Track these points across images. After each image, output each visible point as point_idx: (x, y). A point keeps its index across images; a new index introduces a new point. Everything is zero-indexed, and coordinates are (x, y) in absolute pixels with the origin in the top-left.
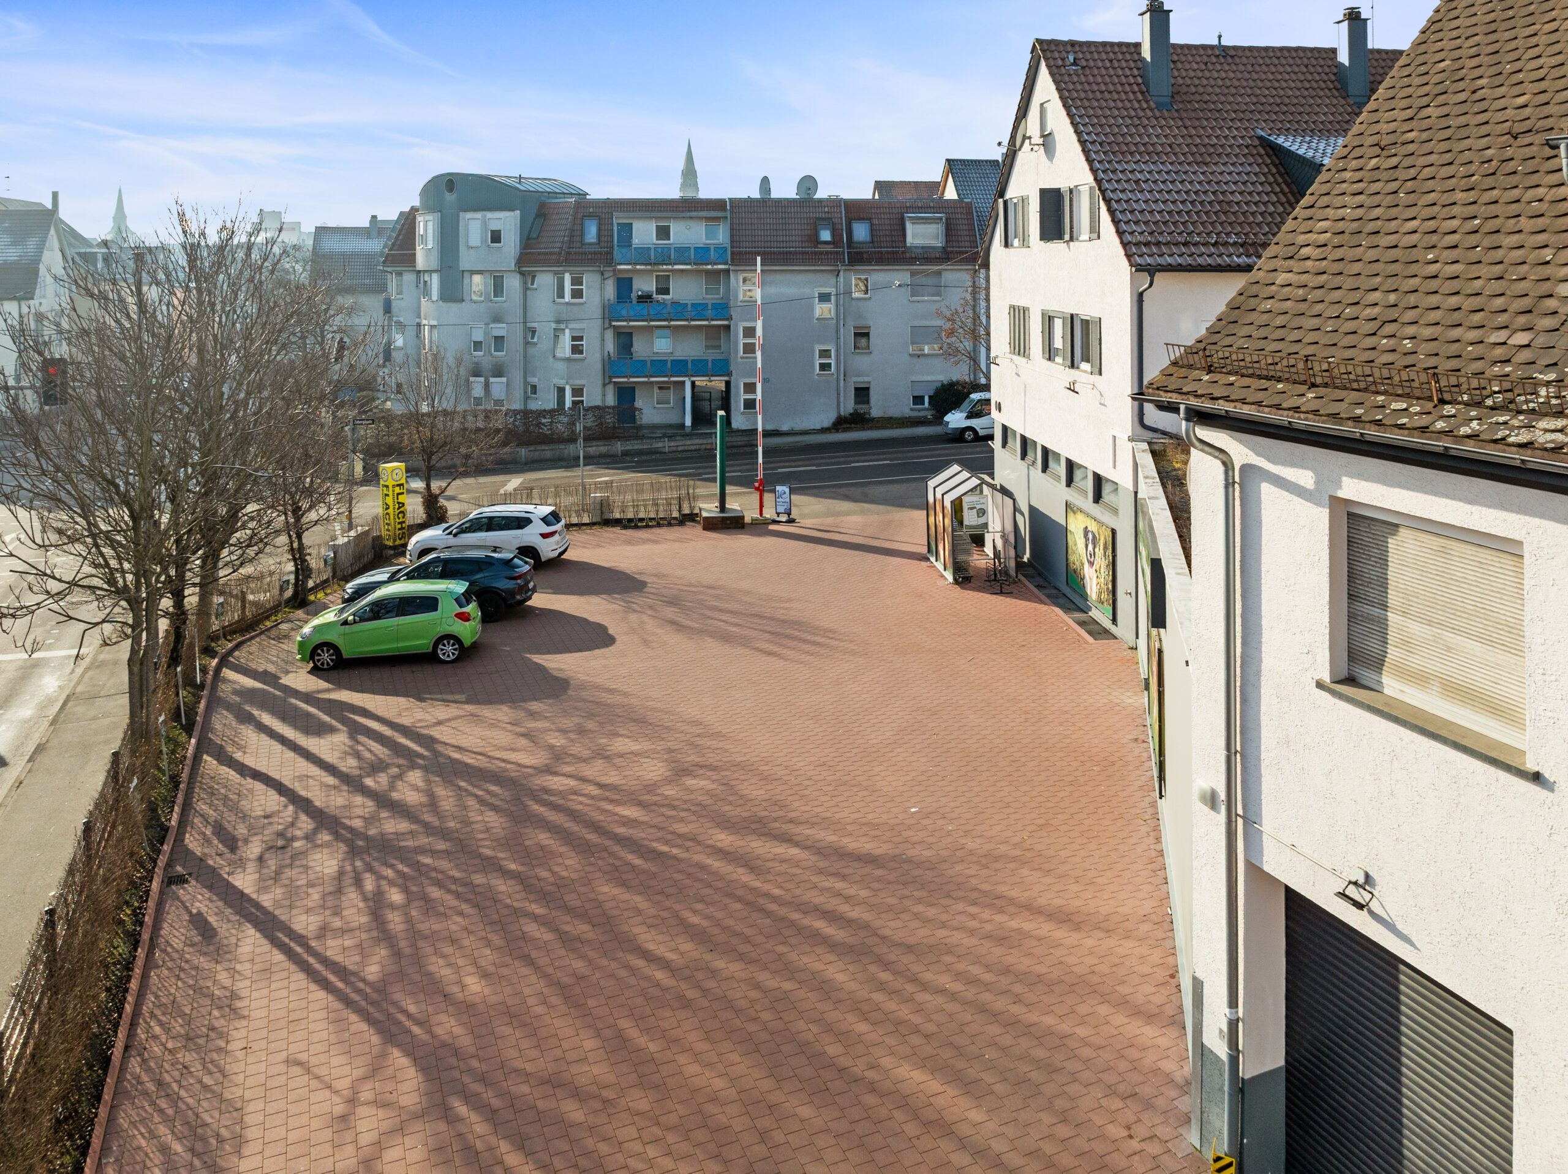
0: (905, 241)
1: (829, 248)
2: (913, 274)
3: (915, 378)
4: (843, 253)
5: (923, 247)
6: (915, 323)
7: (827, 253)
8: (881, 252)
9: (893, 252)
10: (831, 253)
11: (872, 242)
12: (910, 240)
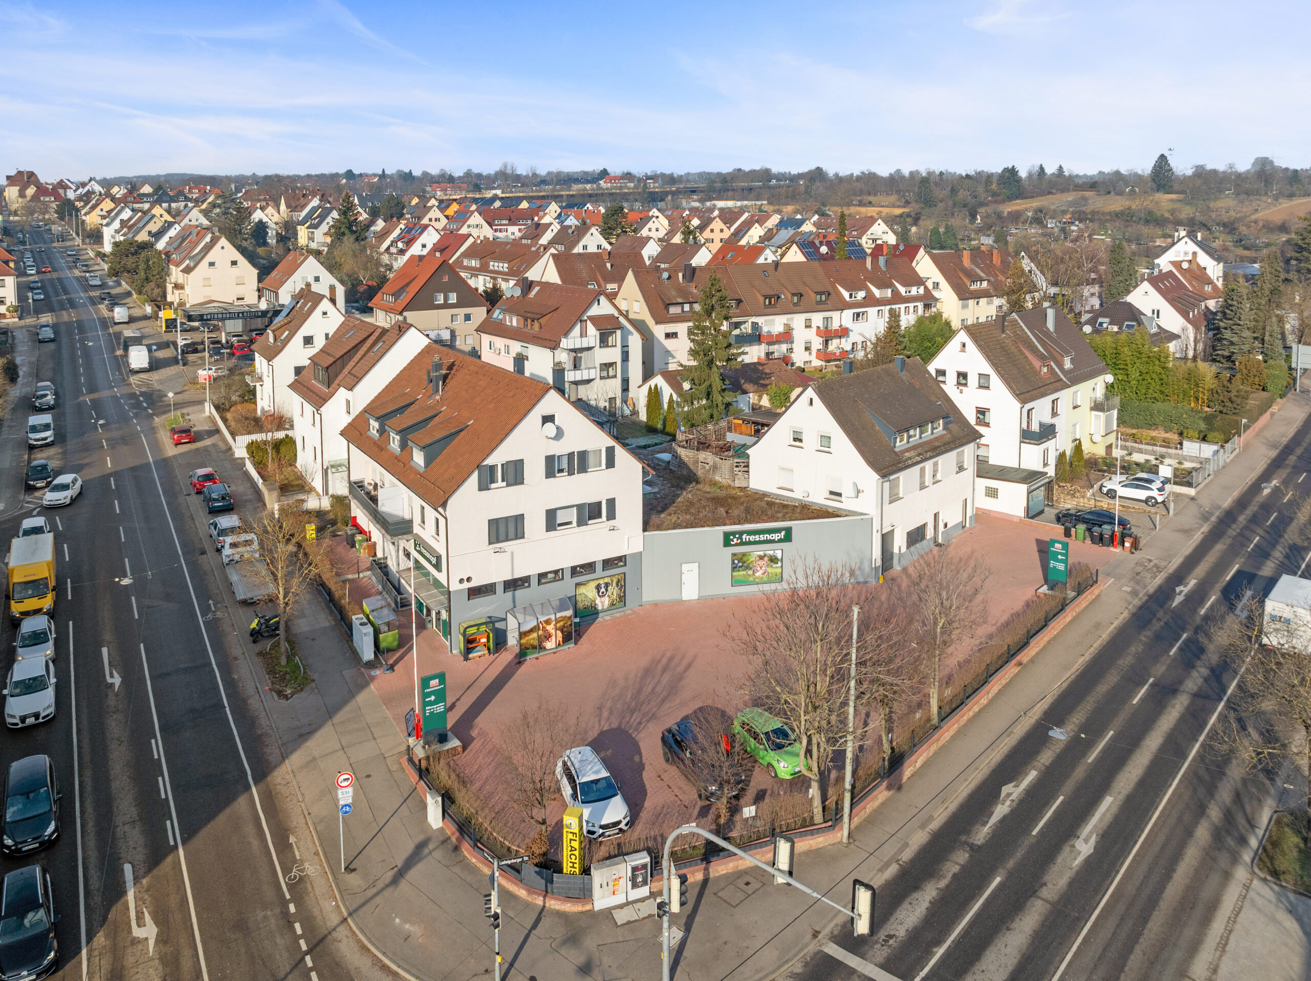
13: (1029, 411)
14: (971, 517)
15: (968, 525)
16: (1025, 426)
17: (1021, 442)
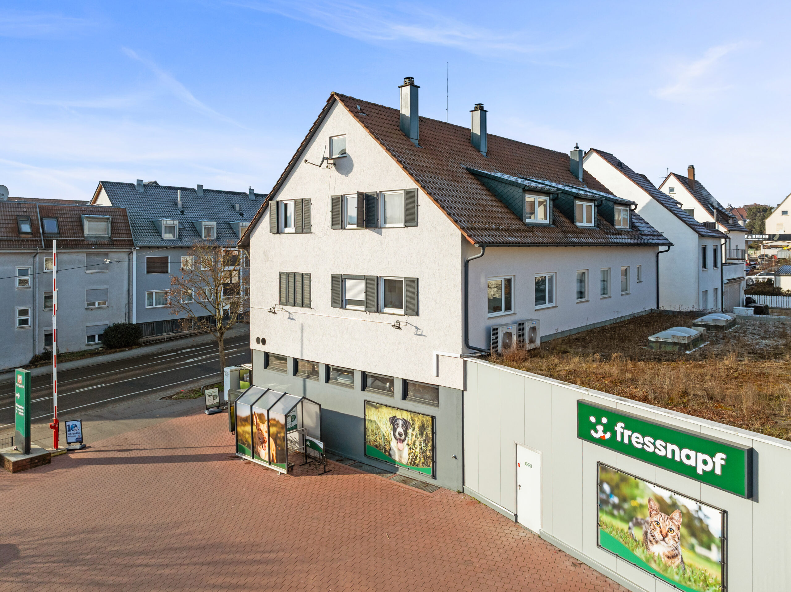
0: (83, 233)
1: (29, 237)
2: (88, 255)
3: (88, 324)
4: (41, 240)
5: (96, 237)
6: (90, 287)
7: (28, 240)
8: (67, 240)
9: (75, 241)
10: (31, 240)
11: (59, 233)
12: (86, 233)
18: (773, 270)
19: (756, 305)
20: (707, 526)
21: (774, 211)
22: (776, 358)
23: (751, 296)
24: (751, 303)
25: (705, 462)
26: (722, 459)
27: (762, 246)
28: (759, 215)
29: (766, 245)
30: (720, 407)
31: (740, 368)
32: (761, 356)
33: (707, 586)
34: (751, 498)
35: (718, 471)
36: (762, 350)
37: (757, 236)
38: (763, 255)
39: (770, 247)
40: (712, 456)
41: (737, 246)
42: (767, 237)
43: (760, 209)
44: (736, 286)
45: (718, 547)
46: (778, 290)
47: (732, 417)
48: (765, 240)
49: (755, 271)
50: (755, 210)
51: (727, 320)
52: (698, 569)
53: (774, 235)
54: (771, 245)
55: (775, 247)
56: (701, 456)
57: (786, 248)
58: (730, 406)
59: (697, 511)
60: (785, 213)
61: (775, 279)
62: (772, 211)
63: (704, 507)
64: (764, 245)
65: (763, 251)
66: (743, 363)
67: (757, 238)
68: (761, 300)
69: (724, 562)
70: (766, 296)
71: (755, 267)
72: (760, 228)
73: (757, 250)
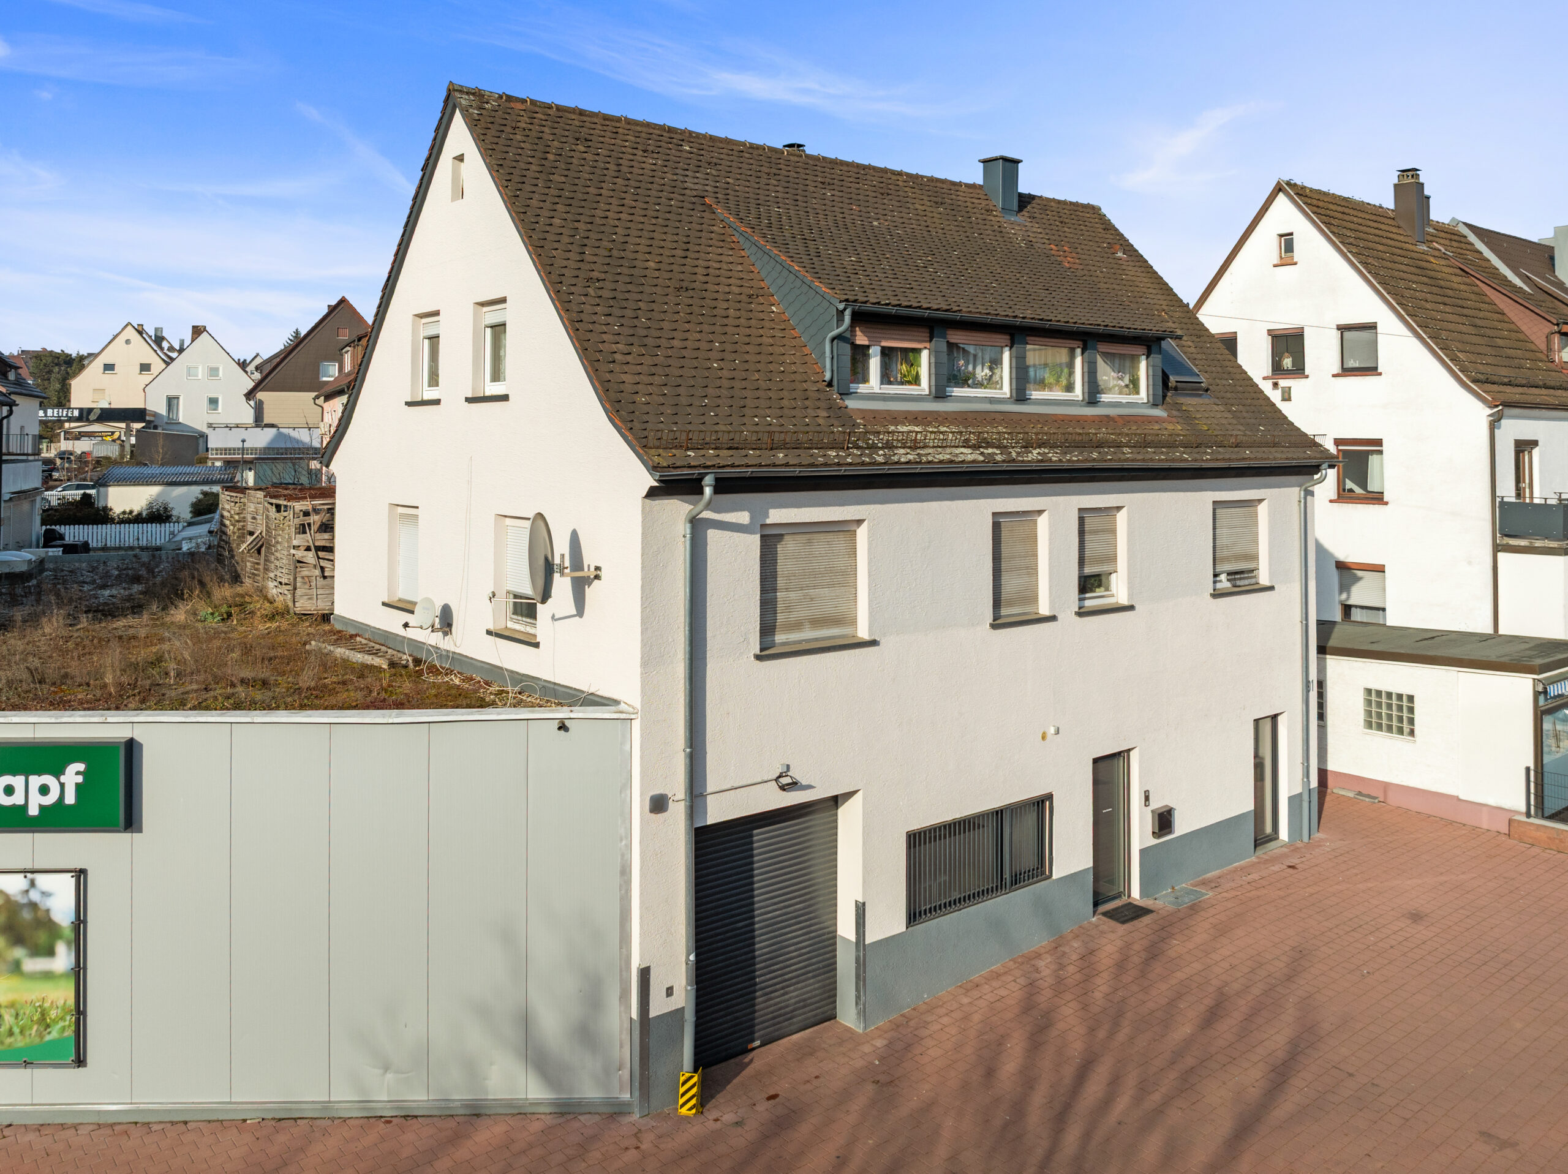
13: (1523, 447)
14: (1294, 800)
15: (1284, 834)
16: (1507, 490)
17: (1497, 549)
18: (89, 479)
19: (65, 543)
20: (48, 911)
21: (89, 364)
22: (134, 613)
23: (53, 527)
24: (56, 539)
25: (44, 790)
26: (78, 773)
27: (62, 434)
28: (56, 369)
29: (72, 432)
30: (62, 691)
31: (76, 635)
32: (107, 612)
33: (48, 1026)
34: (130, 829)
35: (70, 799)
36: (105, 604)
37: (56, 410)
38: (64, 453)
39: (79, 436)
40: (58, 773)
41: (22, 428)
42: (76, 413)
43: (58, 358)
44: (26, 506)
45: (68, 943)
46: (105, 513)
47: (87, 702)
48: (71, 420)
49: (51, 483)
50: (50, 359)
51: (30, 561)
52: (29, 1003)
53: (90, 410)
54: (80, 432)
55: (89, 437)
56: (36, 781)
57: (109, 438)
58: (80, 686)
59: (27, 891)
60: (109, 367)
61: (98, 492)
62: (86, 362)
63: (40, 879)
64: (66, 433)
65: (64, 445)
66: (78, 627)
67: (55, 415)
68: (72, 533)
69: (79, 966)
70: (81, 526)
71: (51, 475)
72: (59, 398)
73: (51, 442)
